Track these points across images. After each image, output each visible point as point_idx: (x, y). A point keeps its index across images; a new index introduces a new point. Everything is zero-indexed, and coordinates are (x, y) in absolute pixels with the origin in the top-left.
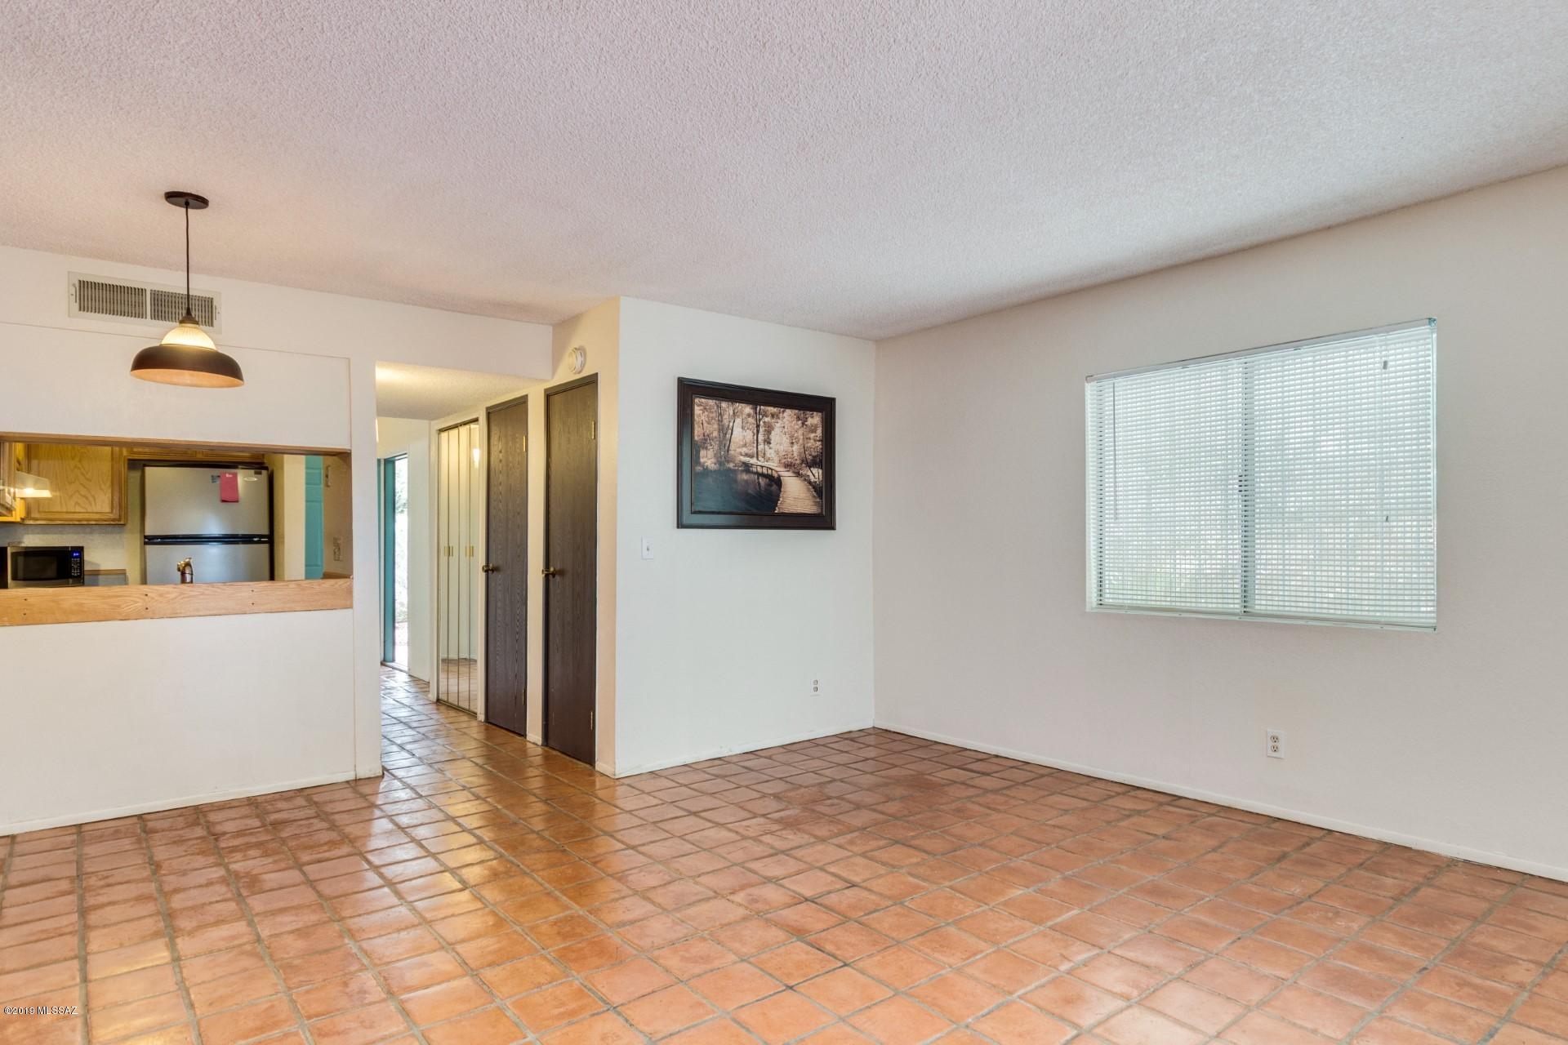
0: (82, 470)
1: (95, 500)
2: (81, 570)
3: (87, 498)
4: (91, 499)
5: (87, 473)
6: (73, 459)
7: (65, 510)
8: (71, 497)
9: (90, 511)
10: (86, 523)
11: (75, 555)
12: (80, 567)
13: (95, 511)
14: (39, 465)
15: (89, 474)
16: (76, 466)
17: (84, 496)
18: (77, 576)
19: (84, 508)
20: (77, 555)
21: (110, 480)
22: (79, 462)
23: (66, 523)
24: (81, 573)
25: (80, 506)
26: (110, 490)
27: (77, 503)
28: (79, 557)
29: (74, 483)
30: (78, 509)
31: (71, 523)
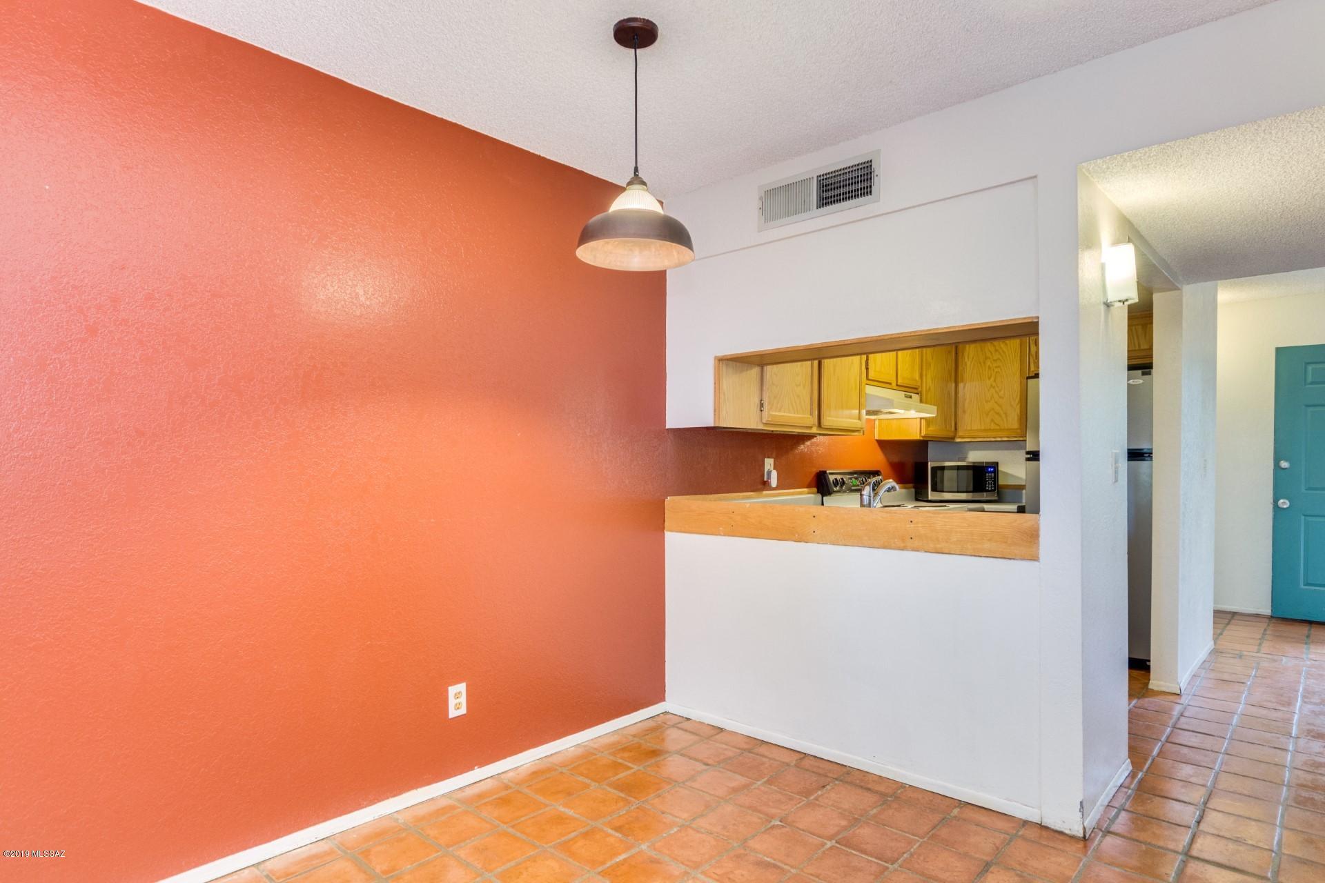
0: (996, 388)
1: (1006, 417)
2: (995, 485)
3: (1000, 416)
4: (1004, 416)
5: (1000, 391)
6: (989, 378)
7: (983, 428)
8: (987, 415)
9: (1003, 428)
10: (999, 439)
11: (989, 469)
12: (995, 481)
13: (1006, 428)
14: (964, 387)
15: (1002, 392)
16: (991, 386)
17: (998, 414)
18: (991, 491)
19: (998, 425)
20: (992, 469)
21: (1019, 397)
22: (995, 381)
23: (985, 440)
24: (995, 487)
25: (995, 423)
26: (1018, 407)
27: (992, 420)
28: (994, 472)
29: (990, 402)
30: (993, 426)
31: (988, 440)
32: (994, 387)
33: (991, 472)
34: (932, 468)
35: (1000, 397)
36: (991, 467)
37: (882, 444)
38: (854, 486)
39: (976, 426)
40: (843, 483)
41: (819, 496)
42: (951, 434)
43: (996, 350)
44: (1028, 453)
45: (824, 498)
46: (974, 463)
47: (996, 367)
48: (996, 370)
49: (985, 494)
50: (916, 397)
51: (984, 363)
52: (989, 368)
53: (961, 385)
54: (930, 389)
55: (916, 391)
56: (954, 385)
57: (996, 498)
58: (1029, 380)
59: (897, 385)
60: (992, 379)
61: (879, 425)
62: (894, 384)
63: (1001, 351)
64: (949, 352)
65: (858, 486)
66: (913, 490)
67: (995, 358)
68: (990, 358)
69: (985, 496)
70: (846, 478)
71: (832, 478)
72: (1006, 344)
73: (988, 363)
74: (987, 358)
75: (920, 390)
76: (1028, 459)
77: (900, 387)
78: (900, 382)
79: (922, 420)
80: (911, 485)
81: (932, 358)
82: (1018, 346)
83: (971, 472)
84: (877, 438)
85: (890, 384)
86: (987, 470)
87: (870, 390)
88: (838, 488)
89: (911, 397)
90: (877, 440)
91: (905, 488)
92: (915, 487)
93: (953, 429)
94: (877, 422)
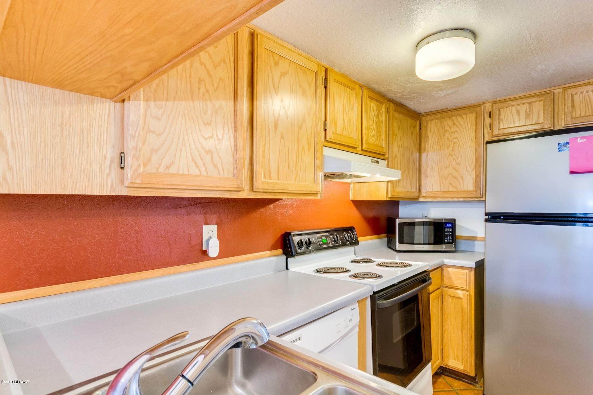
0: (454, 156)
1: (463, 180)
2: (452, 238)
3: (457, 179)
4: (460, 179)
5: (458, 159)
6: (448, 148)
7: (442, 190)
8: (446, 179)
9: (459, 190)
10: (456, 200)
11: (448, 225)
12: (452, 235)
13: (463, 190)
14: (427, 156)
15: (459, 159)
16: (450, 154)
17: (455, 178)
18: (450, 243)
19: (456, 188)
20: (450, 225)
21: (474, 163)
22: (453, 150)
23: (444, 200)
24: (452, 240)
25: (453, 186)
26: (474, 171)
27: (450, 184)
28: (452, 227)
29: (448, 167)
30: (451, 189)
31: (447, 200)
32: (452, 156)
33: (449, 227)
34: (399, 224)
35: (458, 164)
36: (449, 223)
37: (357, 204)
38: (324, 244)
39: (436, 188)
40: (309, 243)
41: (284, 257)
42: (416, 195)
43: (454, 124)
44: (486, 214)
45: (289, 259)
46: (434, 219)
47: (454, 138)
48: (454, 141)
49: (444, 246)
50: (382, 163)
51: (444, 135)
52: (448, 139)
53: (424, 155)
54: (396, 156)
55: (382, 157)
56: (418, 154)
57: (454, 249)
58: (488, 145)
59: (363, 150)
60: (451, 149)
61: (353, 187)
62: (359, 149)
63: (458, 125)
64: (415, 127)
65: (329, 243)
66: (386, 239)
67: (453, 131)
68: (449, 131)
69: (443, 247)
70: (313, 238)
71: (296, 239)
72: (463, 119)
73: (447, 135)
74: (446, 131)
75: (387, 156)
76: (486, 221)
77: (366, 152)
78: (365, 146)
79: (389, 183)
80: (384, 235)
81: (399, 129)
82: (474, 119)
83: (432, 227)
84: (352, 198)
85: (355, 148)
86: (446, 225)
87: (328, 152)
88: (303, 249)
89: (377, 162)
90: (352, 200)
91: (379, 238)
92: (388, 237)
93: (418, 190)
94: (352, 185)
